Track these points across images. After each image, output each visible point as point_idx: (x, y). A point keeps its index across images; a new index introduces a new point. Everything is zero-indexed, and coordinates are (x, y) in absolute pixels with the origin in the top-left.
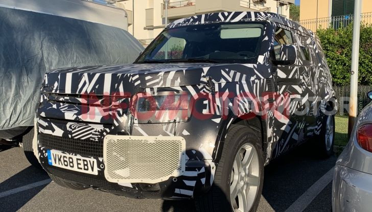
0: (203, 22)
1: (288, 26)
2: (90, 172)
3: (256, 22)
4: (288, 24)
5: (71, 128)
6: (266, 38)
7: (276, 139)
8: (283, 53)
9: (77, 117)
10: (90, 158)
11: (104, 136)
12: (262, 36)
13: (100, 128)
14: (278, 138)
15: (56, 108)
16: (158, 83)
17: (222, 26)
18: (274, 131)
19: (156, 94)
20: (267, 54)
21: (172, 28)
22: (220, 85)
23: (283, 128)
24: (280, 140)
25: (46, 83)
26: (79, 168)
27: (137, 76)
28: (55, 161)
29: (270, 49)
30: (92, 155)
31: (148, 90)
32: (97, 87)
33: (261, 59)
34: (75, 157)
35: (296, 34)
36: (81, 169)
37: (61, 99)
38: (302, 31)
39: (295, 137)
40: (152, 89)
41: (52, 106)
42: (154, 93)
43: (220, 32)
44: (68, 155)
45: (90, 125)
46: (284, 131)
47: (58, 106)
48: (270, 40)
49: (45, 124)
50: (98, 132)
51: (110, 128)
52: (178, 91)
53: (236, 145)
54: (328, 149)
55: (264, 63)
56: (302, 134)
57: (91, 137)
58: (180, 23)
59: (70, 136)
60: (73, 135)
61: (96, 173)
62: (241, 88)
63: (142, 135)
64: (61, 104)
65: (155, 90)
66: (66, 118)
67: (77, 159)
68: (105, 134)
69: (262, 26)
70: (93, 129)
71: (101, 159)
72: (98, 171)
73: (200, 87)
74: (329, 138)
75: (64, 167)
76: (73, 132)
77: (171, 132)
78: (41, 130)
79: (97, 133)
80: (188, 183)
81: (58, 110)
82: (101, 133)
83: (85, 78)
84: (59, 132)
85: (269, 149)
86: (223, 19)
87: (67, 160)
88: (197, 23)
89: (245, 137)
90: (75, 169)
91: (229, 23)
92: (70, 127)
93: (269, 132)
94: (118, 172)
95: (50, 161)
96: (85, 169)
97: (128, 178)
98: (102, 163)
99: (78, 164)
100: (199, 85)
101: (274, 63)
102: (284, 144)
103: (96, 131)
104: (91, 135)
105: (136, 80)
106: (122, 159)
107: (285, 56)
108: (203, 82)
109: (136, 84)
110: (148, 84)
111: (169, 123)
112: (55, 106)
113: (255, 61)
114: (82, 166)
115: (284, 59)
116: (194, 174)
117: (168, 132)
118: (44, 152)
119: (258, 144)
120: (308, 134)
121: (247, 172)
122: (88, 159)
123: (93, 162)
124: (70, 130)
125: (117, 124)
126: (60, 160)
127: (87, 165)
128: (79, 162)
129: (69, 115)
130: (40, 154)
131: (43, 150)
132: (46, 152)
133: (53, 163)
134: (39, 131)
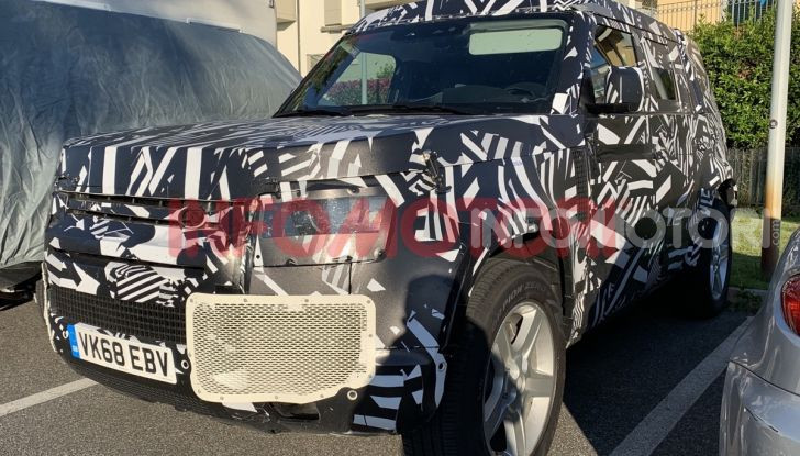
0: (429, 17)
1: (624, 23)
2: (158, 376)
3: (550, 15)
4: (626, 16)
5: (115, 276)
6: (573, 53)
7: (595, 284)
8: (611, 86)
9: (127, 252)
10: (158, 344)
11: (186, 296)
12: (565, 49)
13: (178, 276)
14: (599, 282)
15: (82, 228)
16: (308, 170)
17: (473, 26)
18: (590, 268)
19: (304, 196)
20: (574, 90)
21: (360, 33)
22: (457, 169)
23: (612, 260)
24: (604, 286)
25: (64, 169)
26: (135, 367)
27: (260, 155)
28: (85, 348)
29: (581, 77)
30: (162, 339)
31: (285, 187)
32: (170, 180)
33: (560, 102)
34: (125, 343)
35: (643, 40)
36: (140, 369)
37: (95, 208)
38: (658, 32)
39: (641, 275)
40: (294, 184)
41: (74, 223)
42: (299, 194)
43: (466, 41)
44: (111, 338)
45: (155, 269)
46: (614, 266)
47: (89, 223)
48: (581, 57)
49: (61, 266)
50: (174, 285)
51: (199, 279)
52: (355, 189)
53: (496, 310)
54: (717, 296)
55: (568, 112)
56: (657, 268)
57: (157, 298)
58: (378, 21)
59: (113, 294)
60: (120, 292)
61: (171, 378)
62: (511, 173)
63: (273, 293)
64: (95, 219)
65: (303, 187)
66: (104, 252)
67: (132, 348)
68: (187, 290)
69: (563, 23)
70: (161, 279)
71: (181, 349)
72: (177, 375)
73: (408, 178)
74: (718, 272)
75: (103, 363)
76: (119, 284)
77: (340, 286)
78: (53, 278)
79: (171, 289)
80: (382, 402)
81: (87, 233)
82: (180, 288)
83: (145, 158)
84: (89, 285)
85: (579, 309)
86: (474, 9)
87: (110, 348)
88: (416, 20)
89: (520, 289)
90: (128, 369)
91: (489, 18)
92: (113, 273)
93: (579, 271)
94: (221, 378)
95: (74, 349)
96: (148, 370)
97: (245, 391)
98: (185, 356)
99: (134, 358)
100: (407, 173)
101: (592, 109)
102: (613, 294)
103: (168, 285)
104: (157, 294)
105: (258, 164)
106: (229, 348)
107: (616, 94)
108: (416, 166)
109: (257, 172)
110: (284, 173)
111: (336, 264)
112: (80, 224)
113: (545, 107)
114: (141, 363)
115: (613, 101)
116: (397, 381)
117: (334, 286)
118: (61, 327)
119: (550, 302)
120: (671, 267)
121: (525, 367)
122: (153, 348)
123: (166, 354)
124: (112, 280)
125: (214, 269)
126: (94, 347)
127: (152, 361)
128: (135, 353)
129: (110, 246)
130: (54, 332)
131: (59, 323)
132: (65, 328)
133: (82, 354)
134: (49, 281)
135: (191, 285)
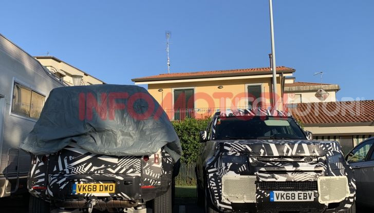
0: (252, 114)
2: (308, 200)
13: (314, 174)
15: (271, 165)
26: (299, 199)
28: (278, 198)
30: (309, 190)
32: (299, 151)
34: (296, 193)
36: (301, 199)
37: (271, 160)
41: (266, 164)
43: (264, 122)
44: (290, 192)
45: (306, 172)
49: (267, 175)
51: (320, 173)
57: (309, 179)
59: (293, 180)
60: (295, 179)
61: (312, 200)
63: (334, 176)
64: (273, 163)
66: (287, 170)
69: (286, 119)
70: (310, 174)
71: (316, 191)
75: (286, 200)
76: (295, 177)
78: (263, 179)
80: (351, 200)
82: (316, 176)
83: (287, 146)
84: (281, 178)
87: (290, 195)
90: (296, 200)
94: (326, 197)
95: (272, 199)
96: (304, 199)
98: (318, 193)
99: (299, 196)
103: (312, 176)
109: (323, 149)
110: (328, 149)
114: (302, 197)
116: (352, 195)
117: (342, 174)
122: (307, 192)
123: (311, 193)
124: (292, 176)
126: (282, 196)
127: (306, 196)
128: (300, 195)
130: (259, 196)
131: (264, 193)
132: (267, 194)
133: (276, 200)
134: (260, 181)
135: (318, 175)
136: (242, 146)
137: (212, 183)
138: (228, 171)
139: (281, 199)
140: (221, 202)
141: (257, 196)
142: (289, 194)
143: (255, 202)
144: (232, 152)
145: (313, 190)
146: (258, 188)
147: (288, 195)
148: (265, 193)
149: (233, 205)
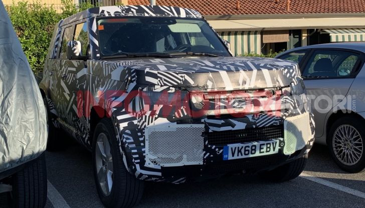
0: (153, 14)
2: (272, 152)
5: (255, 119)
11: (284, 120)
26: (260, 152)
28: (233, 154)
34: (258, 144)
36: (263, 152)
44: (250, 144)
49: (220, 122)
57: (274, 123)
59: (254, 126)
60: (258, 125)
61: (277, 151)
67: (261, 145)
71: (282, 139)
72: (279, 149)
75: (244, 157)
76: (257, 122)
79: (279, 118)
84: (241, 126)
88: (147, 15)
90: (257, 154)
92: (253, 119)
95: (225, 156)
96: (267, 151)
99: (260, 149)
103: (277, 117)
104: (273, 121)
114: (265, 150)
122: (271, 142)
123: (276, 143)
124: (253, 121)
126: (239, 152)
127: (269, 147)
128: (262, 147)
130: (208, 154)
131: (215, 148)
132: (219, 150)
133: (230, 157)
134: (210, 131)
135: (285, 115)
136: (179, 76)
137: (127, 139)
138: (156, 118)
139: (238, 156)
140: (142, 167)
141: (205, 155)
142: (248, 147)
143: (202, 163)
144: (162, 86)
145: (277, 137)
146: (207, 143)
147: (247, 149)
148: (217, 150)
149: (164, 170)
